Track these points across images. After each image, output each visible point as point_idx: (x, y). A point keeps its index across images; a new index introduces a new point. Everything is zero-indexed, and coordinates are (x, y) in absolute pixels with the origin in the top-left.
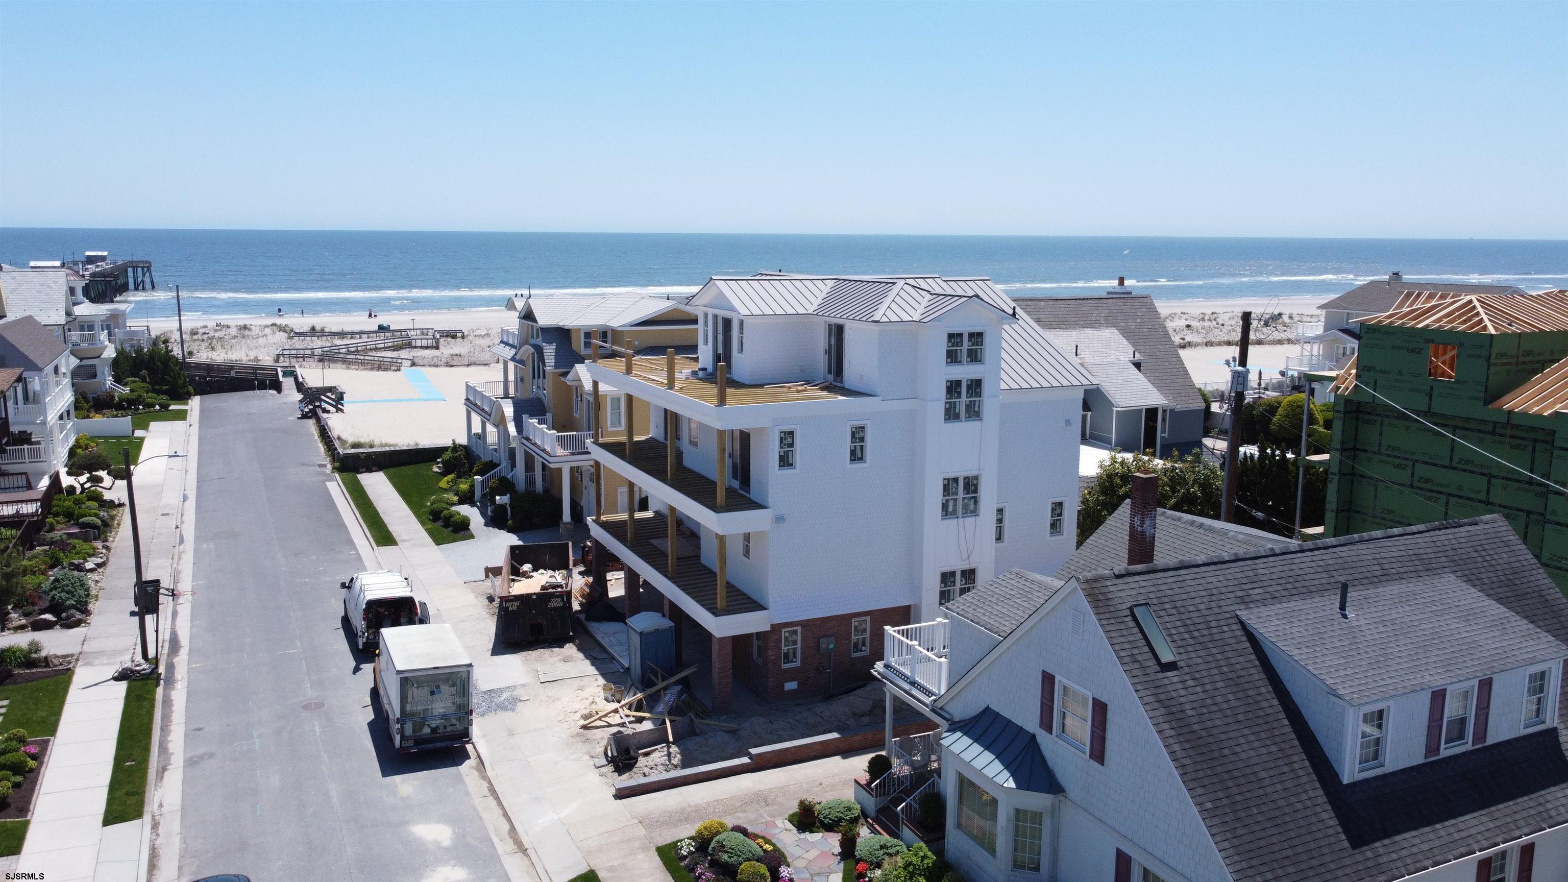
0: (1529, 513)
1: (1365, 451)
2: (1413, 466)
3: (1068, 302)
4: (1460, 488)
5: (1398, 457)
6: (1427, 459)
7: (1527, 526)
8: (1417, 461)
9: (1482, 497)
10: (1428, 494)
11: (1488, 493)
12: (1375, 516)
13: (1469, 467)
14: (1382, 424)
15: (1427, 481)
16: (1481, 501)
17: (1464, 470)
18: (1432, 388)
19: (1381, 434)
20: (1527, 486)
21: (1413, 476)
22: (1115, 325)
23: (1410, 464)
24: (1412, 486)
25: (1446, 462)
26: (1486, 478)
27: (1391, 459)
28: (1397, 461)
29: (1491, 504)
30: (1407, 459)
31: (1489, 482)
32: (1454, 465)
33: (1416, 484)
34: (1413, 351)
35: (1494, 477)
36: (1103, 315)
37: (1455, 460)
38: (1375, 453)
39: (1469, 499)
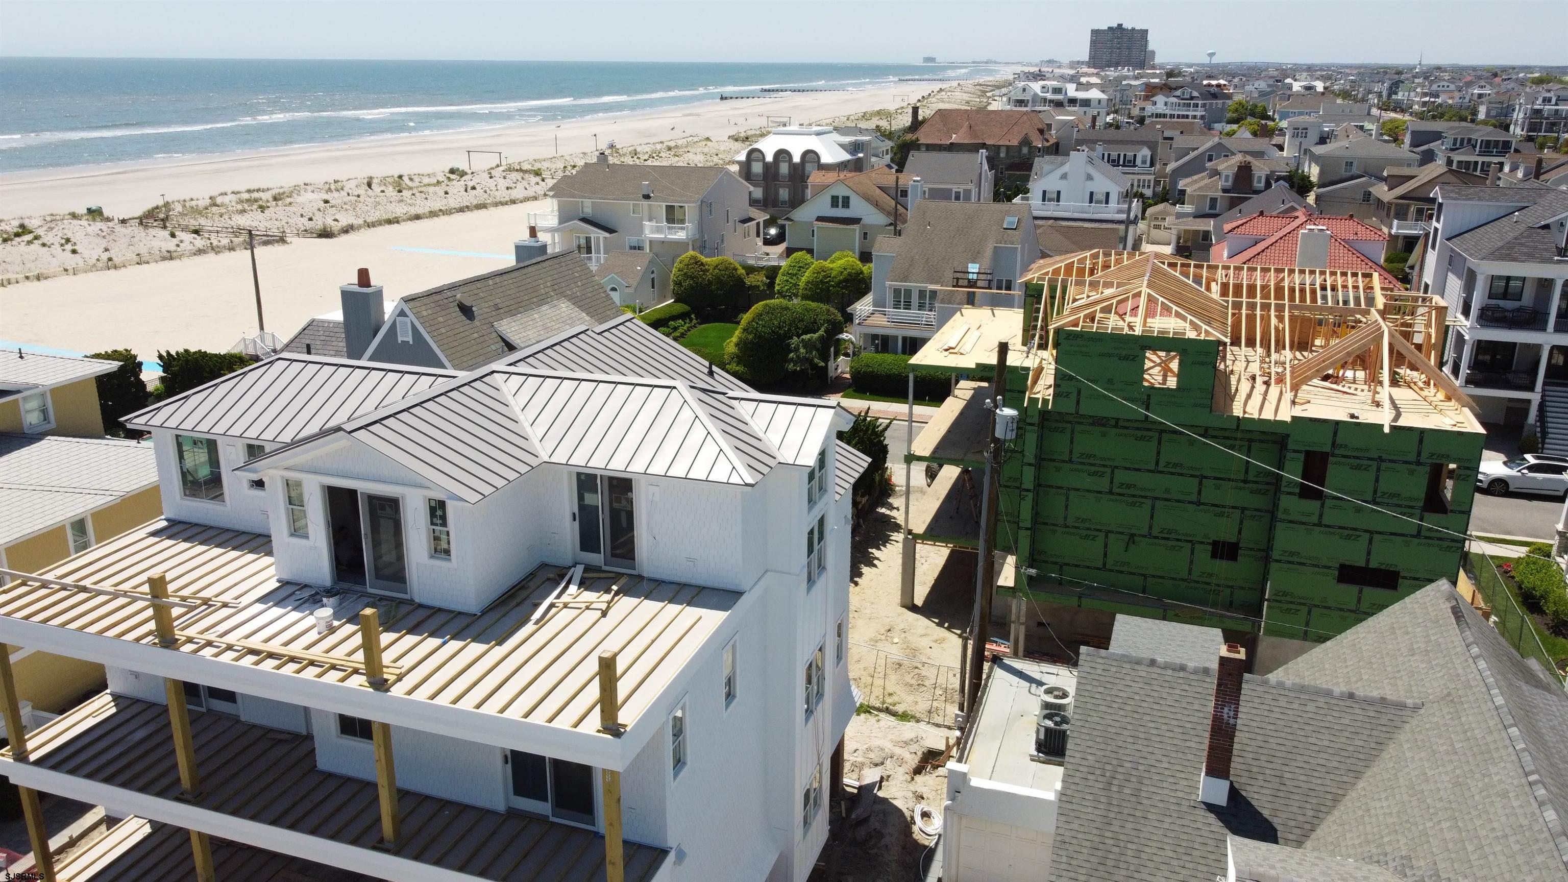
0: (1243, 509)
1: (1054, 460)
2: (1113, 472)
3: (513, 275)
4: (1167, 491)
5: (1094, 465)
6: (1128, 465)
7: (1241, 522)
8: (1116, 467)
9: (1194, 498)
10: (1131, 500)
11: (1199, 493)
12: (1066, 526)
13: (1178, 470)
14: (1073, 432)
15: (1129, 486)
16: (1190, 502)
17: (1172, 474)
18: (1149, 396)
19: (1072, 442)
20: (1242, 485)
21: (1112, 482)
22: (562, 295)
23: (1109, 470)
24: (1111, 492)
25: (1152, 467)
26: (1196, 481)
27: (1085, 467)
28: (1093, 469)
29: (1203, 504)
30: (1104, 466)
31: (1201, 483)
32: (1160, 469)
33: (1116, 490)
34: (1126, 358)
35: (1206, 478)
36: (549, 284)
37: (1162, 464)
38: (1064, 461)
39: (1178, 501)
